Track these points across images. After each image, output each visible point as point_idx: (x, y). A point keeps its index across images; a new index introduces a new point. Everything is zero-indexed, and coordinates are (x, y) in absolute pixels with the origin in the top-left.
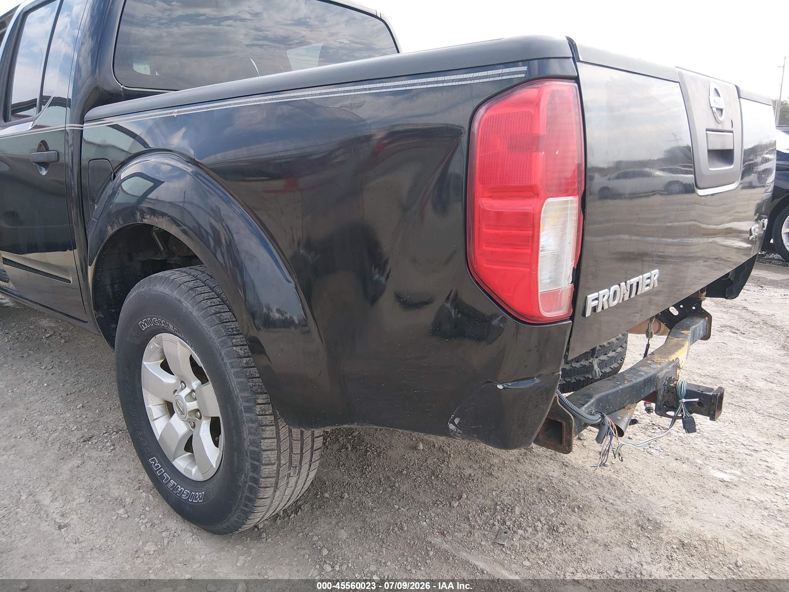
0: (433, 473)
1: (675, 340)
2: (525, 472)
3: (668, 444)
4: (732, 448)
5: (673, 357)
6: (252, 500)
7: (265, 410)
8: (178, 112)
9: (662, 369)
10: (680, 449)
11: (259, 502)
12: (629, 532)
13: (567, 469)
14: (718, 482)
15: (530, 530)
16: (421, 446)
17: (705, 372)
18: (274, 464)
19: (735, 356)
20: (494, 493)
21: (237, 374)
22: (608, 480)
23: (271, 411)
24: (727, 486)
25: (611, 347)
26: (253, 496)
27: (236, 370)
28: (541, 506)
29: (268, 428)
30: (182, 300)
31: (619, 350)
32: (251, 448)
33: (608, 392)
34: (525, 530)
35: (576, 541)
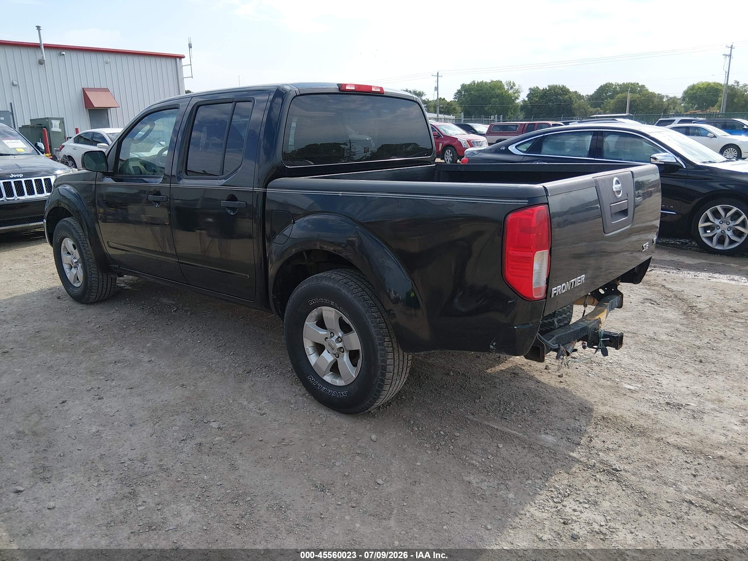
0: (462, 387)
1: (600, 308)
2: (515, 386)
3: (599, 371)
4: (638, 373)
5: (597, 317)
6: (379, 392)
7: (389, 345)
8: (342, 194)
9: (591, 324)
10: (607, 373)
11: (383, 392)
12: (574, 413)
13: (539, 384)
14: (627, 390)
15: (520, 412)
16: (452, 374)
17: (628, 330)
18: (391, 372)
19: (650, 320)
20: (498, 396)
21: (374, 327)
22: (563, 389)
23: (391, 345)
24: (632, 392)
25: (564, 312)
26: (380, 389)
27: (374, 324)
28: (525, 401)
29: (390, 354)
30: (341, 289)
31: (568, 313)
32: (381, 364)
33: (562, 334)
34: (518, 412)
35: (545, 417)
